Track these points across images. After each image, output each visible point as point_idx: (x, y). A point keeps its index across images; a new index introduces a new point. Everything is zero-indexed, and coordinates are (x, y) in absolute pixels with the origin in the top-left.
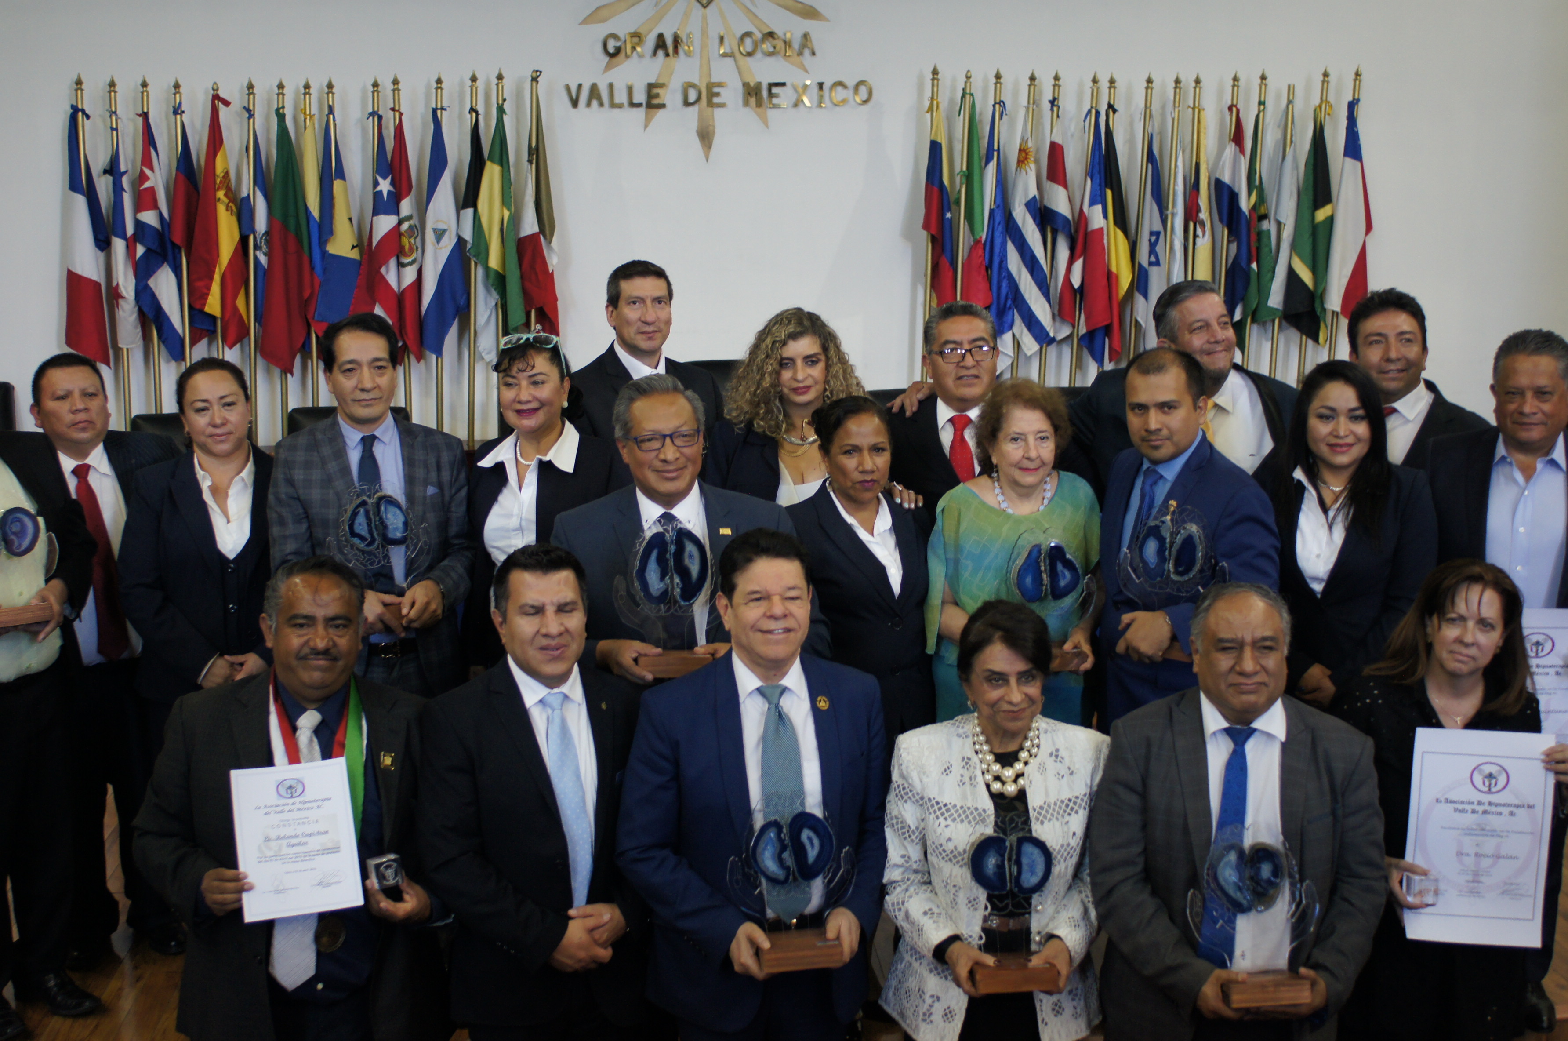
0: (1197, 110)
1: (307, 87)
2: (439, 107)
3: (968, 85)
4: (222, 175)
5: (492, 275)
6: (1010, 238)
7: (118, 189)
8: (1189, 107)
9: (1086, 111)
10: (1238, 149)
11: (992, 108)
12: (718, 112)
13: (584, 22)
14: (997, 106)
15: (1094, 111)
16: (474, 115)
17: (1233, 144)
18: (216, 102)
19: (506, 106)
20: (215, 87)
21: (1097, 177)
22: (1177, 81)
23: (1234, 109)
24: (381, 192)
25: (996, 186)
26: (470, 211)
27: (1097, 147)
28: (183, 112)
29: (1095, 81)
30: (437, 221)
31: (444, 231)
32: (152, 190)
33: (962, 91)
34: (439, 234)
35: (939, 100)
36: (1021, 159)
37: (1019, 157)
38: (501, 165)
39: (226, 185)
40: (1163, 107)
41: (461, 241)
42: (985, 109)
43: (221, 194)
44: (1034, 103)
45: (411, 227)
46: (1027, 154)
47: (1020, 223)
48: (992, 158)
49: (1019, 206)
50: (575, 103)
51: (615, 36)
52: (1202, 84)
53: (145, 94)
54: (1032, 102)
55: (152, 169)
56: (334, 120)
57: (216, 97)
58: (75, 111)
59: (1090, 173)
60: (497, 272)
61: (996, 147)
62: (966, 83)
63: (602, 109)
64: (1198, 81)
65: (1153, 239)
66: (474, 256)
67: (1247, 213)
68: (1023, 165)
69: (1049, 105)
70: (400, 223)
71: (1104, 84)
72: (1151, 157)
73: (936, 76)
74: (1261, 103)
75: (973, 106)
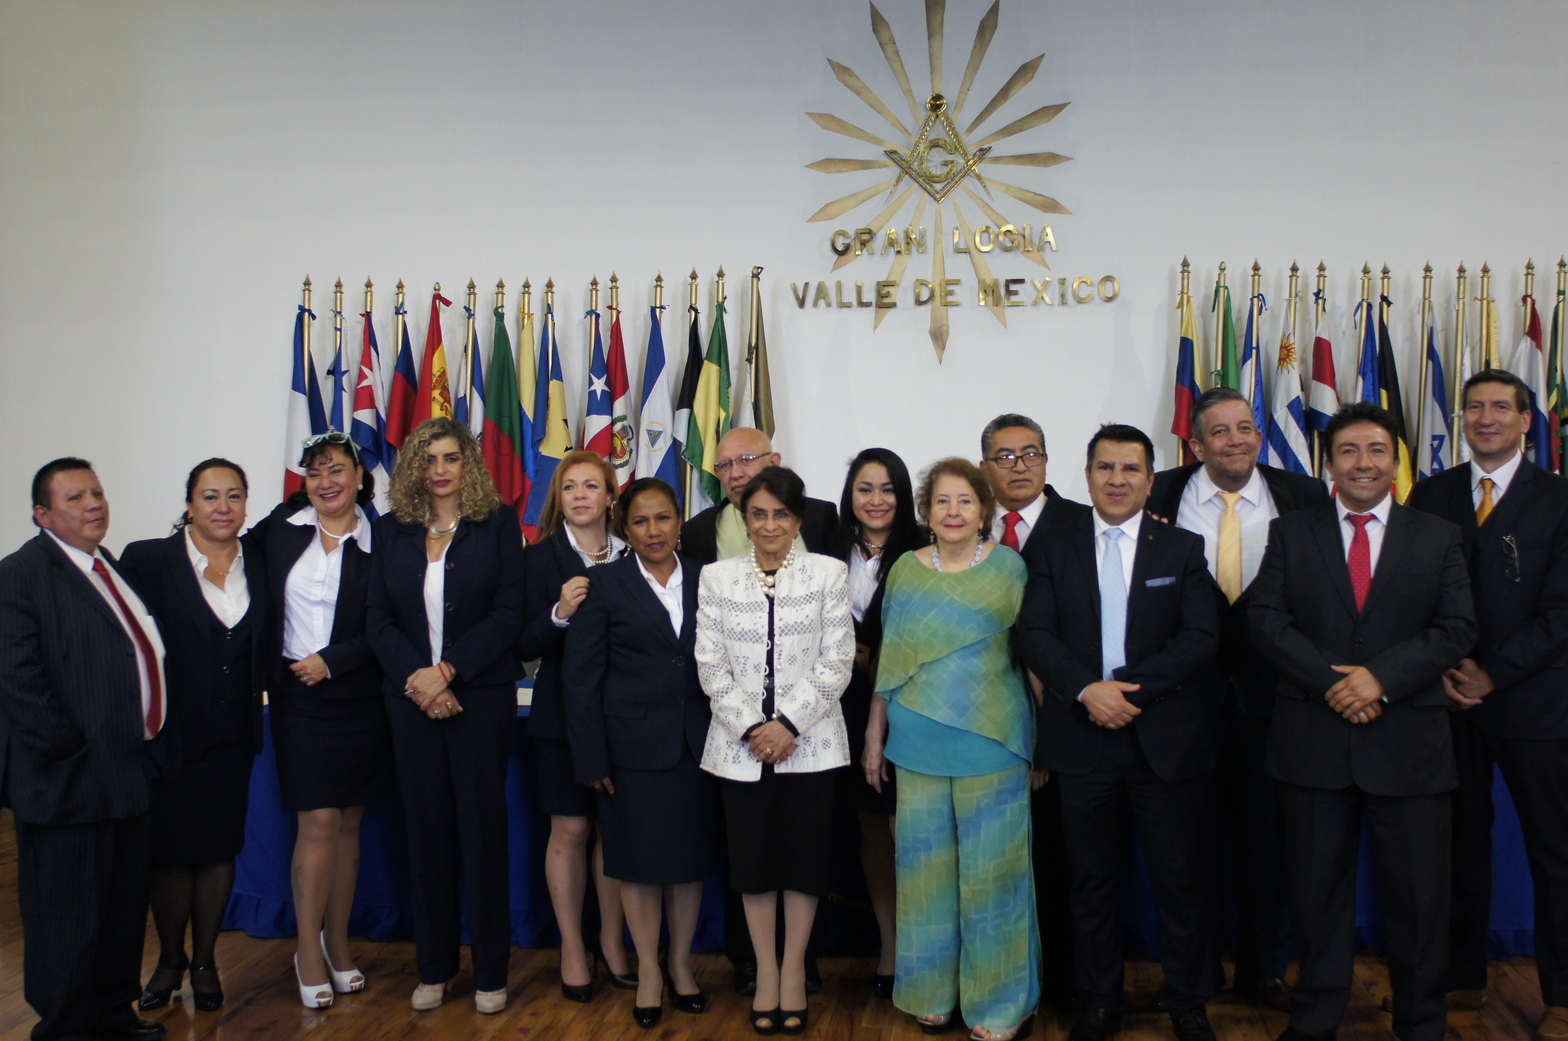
0: (1485, 302)
1: (527, 285)
2: (658, 305)
3: (1222, 277)
4: (439, 374)
5: (706, 477)
6: (1271, 443)
7: (338, 389)
8: (1476, 298)
9: (1356, 304)
10: (1534, 343)
11: (1249, 303)
12: (952, 311)
13: (813, 219)
14: (1256, 300)
15: (1365, 304)
16: (693, 313)
17: (1529, 339)
18: (437, 301)
19: (727, 305)
20: (437, 288)
21: (1369, 375)
22: (1461, 270)
23: (1529, 300)
24: (595, 391)
25: (1256, 386)
26: (685, 412)
27: (1369, 344)
28: (405, 312)
29: (1366, 271)
30: (652, 422)
31: (660, 433)
32: (369, 388)
33: (1216, 285)
34: (654, 436)
35: (1190, 294)
36: (1283, 357)
37: (1280, 354)
38: (720, 365)
39: (441, 385)
40: (1448, 301)
41: (676, 443)
42: (1240, 303)
43: (436, 393)
44: (1296, 295)
45: (624, 428)
46: (1289, 351)
47: (1282, 426)
48: (1251, 356)
49: (1281, 408)
50: (801, 303)
51: (843, 233)
52: (1490, 274)
53: (369, 294)
54: (1293, 294)
55: (371, 369)
56: (553, 320)
57: (437, 297)
58: (302, 310)
59: (1362, 371)
60: (711, 475)
61: (1254, 345)
62: (1219, 275)
63: (829, 309)
64: (1485, 270)
65: (1436, 443)
66: (689, 459)
67: (1546, 414)
68: (1285, 363)
69: (1314, 298)
70: (613, 423)
71: (1376, 273)
72: (1432, 353)
73: (1186, 268)
74: (1560, 293)
75: (1228, 300)
